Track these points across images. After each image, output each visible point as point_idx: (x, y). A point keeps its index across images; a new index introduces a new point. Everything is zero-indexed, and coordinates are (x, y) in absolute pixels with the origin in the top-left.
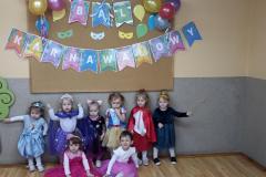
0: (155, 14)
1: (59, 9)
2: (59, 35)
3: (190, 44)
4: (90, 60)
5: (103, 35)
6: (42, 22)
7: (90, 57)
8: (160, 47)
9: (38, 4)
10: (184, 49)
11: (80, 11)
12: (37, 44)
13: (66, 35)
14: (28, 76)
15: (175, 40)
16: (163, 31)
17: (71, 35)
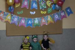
0: (55, 4)
1: (18, 3)
2: (18, 13)
3: (69, 15)
4: (30, 22)
5: (35, 12)
6: (12, 8)
7: (30, 21)
8: (57, 17)
9: (11, 1)
10: (66, 17)
11: (26, 3)
12: (9, 16)
13: (20, 13)
14: (5, 29)
15: (63, 14)
16: (58, 10)
17: (22, 13)
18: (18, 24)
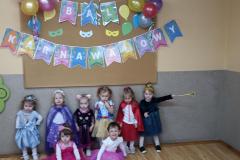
0: (139, 13)
1: (50, 10)
2: (51, 34)
3: (172, 41)
4: (79, 56)
5: (91, 33)
6: (34, 22)
7: (79, 54)
8: (144, 44)
9: (30, 5)
10: (165, 45)
11: (69, 11)
12: (31, 43)
13: (56, 34)
14: (21, 73)
15: (158, 37)
16: (147, 29)
17: (61, 34)
18: (53, 61)
